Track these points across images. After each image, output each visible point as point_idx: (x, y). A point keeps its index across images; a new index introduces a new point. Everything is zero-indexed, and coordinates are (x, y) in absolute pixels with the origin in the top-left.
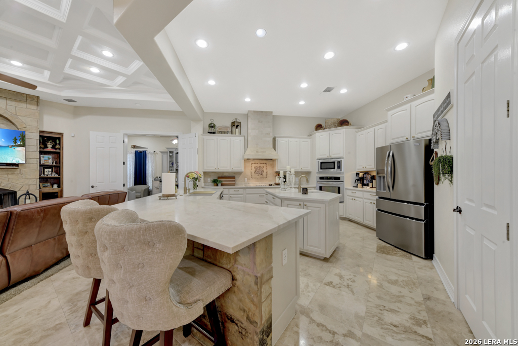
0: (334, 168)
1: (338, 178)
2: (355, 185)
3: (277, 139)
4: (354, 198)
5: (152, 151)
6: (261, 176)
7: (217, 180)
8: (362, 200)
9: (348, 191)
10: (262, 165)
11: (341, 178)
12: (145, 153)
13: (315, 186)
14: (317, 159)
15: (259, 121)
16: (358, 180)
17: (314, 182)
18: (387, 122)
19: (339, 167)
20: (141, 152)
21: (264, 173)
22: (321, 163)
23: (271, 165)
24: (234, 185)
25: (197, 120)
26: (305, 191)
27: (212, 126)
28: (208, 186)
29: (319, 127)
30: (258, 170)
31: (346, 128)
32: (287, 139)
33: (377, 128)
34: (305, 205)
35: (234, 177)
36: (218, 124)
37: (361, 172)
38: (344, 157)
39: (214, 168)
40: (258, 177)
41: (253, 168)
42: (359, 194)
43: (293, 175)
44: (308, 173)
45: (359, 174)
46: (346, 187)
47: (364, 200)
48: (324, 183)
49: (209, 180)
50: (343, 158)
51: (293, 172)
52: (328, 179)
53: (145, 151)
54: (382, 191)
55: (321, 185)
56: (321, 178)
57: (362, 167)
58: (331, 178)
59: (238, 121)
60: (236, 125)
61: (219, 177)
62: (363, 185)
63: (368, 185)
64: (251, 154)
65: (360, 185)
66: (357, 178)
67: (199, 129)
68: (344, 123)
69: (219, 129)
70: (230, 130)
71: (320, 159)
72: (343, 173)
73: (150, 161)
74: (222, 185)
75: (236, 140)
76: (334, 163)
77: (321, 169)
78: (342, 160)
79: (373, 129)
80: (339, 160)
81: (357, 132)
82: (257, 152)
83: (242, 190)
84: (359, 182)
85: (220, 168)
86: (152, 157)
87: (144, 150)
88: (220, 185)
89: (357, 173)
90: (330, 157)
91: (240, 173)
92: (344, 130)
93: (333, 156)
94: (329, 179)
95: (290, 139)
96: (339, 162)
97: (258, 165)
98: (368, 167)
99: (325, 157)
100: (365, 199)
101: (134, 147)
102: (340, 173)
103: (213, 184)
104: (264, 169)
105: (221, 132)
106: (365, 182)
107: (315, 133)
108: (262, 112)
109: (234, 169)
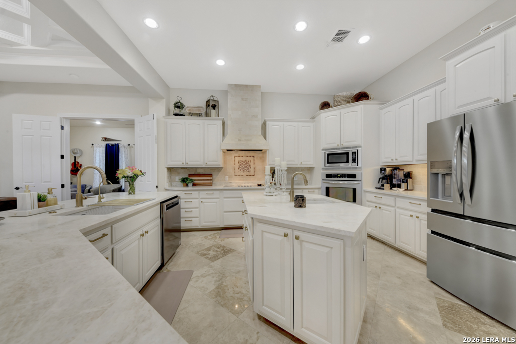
0: (347, 162)
1: (354, 176)
2: (379, 186)
3: (267, 123)
4: (378, 206)
5: (126, 145)
6: (247, 173)
7: (187, 179)
8: (393, 209)
9: (368, 194)
10: (248, 159)
11: (357, 176)
12: (117, 146)
13: (320, 186)
14: (323, 150)
15: (242, 99)
16: (383, 178)
17: (318, 180)
18: (445, 81)
19: (355, 160)
20: (113, 145)
21: (252, 170)
22: (328, 155)
23: (261, 158)
24: (211, 185)
25: (157, 97)
26: (300, 202)
27: (179, 106)
28: (176, 186)
29: (325, 105)
30: (243, 166)
31: (364, 104)
32: (281, 123)
33: (416, 97)
34: (297, 238)
35: (211, 175)
36: (188, 103)
37: (389, 166)
38: (362, 145)
39: (181, 163)
40: (243, 174)
41: (237, 162)
42: (386, 200)
43: (284, 172)
44: (310, 169)
45: (385, 169)
46: (365, 188)
47: (397, 210)
48: (333, 183)
49: (178, 178)
50: (360, 147)
51: (284, 167)
52: (338, 177)
53: (118, 144)
54: (440, 199)
55: (328, 186)
56: (328, 176)
57: (390, 160)
58: (342, 176)
59: (215, 99)
60: (212, 105)
61: (190, 175)
62: (393, 186)
63: (399, 186)
64: (230, 143)
65: (387, 186)
66: (382, 176)
67: (159, 109)
68: (362, 96)
69: (190, 110)
70: (203, 112)
71: (326, 150)
72: (360, 169)
73: (123, 156)
74: (194, 185)
75: (212, 126)
76: (347, 154)
77: (328, 163)
78: (360, 149)
79: (410, 99)
80: (354, 150)
81: (381, 109)
82: (240, 140)
83: (218, 192)
84: (384, 181)
85: (189, 163)
86: (126, 151)
87: (116, 143)
88: (190, 185)
89: (381, 169)
90: (341, 146)
91: (219, 169)
92: (362, 106)
93: (346, 145)
94: (340, 177)
95: (286, 124)
96: (354, 153)
97: (243, 159)
98: (400, 159)
99: (335, 146)
100: (399, 208)
101: (105, 139)
102: (356, 168)
103: (181, 184)
104: (251, 164)
105: (191, 114)
106: (395, 182)
107: (320, 114)
108: (246, 86)
109: (208, 163)
